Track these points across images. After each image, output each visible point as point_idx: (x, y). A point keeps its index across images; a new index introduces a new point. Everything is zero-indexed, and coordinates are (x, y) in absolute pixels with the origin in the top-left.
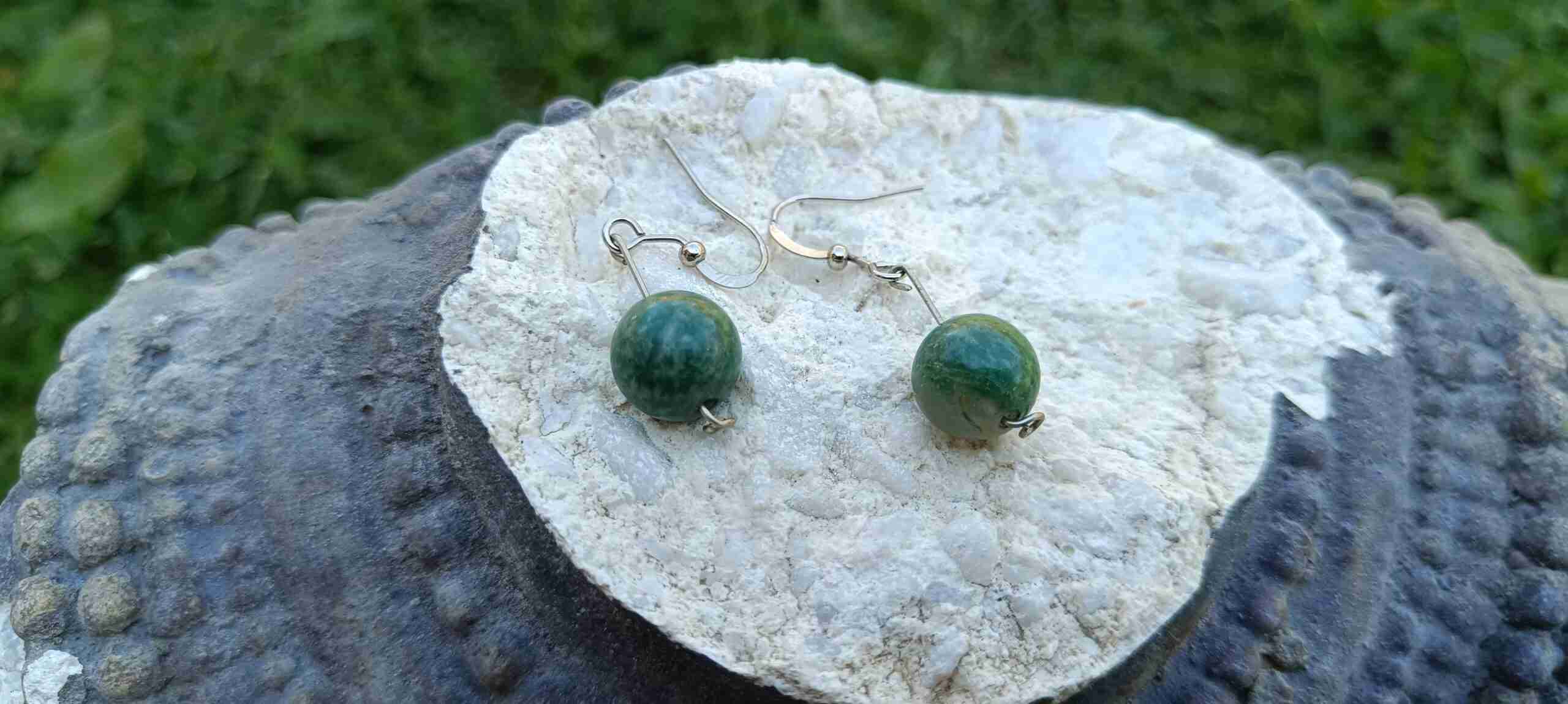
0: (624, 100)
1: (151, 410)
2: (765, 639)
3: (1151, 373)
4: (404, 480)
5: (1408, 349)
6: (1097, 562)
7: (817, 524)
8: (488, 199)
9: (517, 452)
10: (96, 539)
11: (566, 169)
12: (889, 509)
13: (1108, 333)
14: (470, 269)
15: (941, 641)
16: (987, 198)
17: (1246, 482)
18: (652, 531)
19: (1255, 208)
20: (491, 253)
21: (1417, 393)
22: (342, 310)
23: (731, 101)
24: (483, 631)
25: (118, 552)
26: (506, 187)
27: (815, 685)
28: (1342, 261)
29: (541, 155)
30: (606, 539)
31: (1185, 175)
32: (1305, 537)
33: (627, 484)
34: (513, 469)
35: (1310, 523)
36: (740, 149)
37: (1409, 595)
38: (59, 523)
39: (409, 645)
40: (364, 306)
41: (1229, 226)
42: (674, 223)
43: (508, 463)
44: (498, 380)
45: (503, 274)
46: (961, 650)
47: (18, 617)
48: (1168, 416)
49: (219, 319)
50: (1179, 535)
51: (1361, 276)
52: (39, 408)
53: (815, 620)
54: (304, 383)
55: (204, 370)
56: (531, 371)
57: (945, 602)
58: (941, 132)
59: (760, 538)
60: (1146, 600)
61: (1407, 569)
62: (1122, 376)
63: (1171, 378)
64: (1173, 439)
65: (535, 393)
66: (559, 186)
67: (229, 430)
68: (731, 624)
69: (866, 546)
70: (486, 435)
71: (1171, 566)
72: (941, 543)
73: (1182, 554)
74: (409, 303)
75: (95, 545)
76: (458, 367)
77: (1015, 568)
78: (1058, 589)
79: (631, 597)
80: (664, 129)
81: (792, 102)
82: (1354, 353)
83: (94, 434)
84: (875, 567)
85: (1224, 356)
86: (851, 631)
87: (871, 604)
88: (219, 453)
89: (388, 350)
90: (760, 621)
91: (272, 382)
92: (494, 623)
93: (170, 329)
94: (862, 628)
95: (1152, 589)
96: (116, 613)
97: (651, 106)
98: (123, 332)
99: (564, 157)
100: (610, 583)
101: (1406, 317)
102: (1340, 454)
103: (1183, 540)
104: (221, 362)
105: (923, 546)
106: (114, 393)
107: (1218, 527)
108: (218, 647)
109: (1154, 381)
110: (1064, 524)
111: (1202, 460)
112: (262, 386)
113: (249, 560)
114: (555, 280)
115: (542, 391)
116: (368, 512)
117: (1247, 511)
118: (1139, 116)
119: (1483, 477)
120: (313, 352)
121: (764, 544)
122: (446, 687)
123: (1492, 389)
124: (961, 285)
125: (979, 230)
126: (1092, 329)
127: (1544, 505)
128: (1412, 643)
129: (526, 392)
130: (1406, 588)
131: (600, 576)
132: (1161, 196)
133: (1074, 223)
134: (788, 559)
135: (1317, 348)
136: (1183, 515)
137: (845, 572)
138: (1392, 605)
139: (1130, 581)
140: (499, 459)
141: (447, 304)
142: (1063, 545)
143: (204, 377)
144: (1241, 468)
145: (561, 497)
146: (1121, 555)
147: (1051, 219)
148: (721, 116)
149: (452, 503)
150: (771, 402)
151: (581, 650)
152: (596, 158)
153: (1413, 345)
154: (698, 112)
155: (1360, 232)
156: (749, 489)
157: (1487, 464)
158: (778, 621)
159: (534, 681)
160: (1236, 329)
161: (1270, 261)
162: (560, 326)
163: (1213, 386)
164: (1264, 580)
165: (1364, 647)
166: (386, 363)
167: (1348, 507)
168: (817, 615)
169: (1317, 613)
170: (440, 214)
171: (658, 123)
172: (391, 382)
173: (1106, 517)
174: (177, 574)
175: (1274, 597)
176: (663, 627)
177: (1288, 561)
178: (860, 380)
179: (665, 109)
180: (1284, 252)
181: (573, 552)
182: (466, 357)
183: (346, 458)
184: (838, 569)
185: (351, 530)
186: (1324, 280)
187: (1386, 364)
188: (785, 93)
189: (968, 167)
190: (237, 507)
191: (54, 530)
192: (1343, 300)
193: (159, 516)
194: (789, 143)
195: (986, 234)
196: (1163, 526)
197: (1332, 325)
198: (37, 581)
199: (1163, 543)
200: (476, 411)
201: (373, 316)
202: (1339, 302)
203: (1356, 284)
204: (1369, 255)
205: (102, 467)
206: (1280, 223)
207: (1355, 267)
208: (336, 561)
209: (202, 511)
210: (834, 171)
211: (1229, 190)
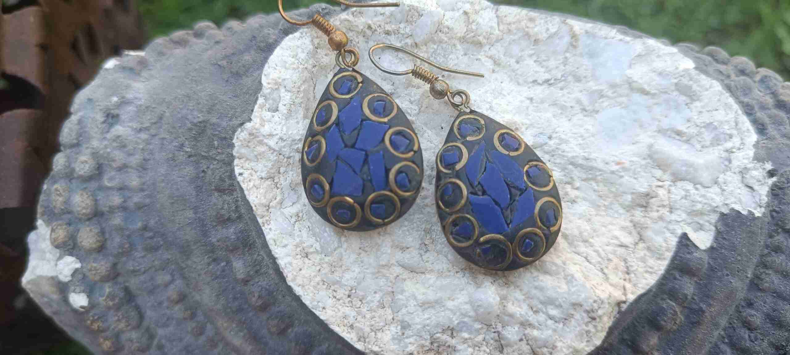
0: (348, 14)
1: (109, 150)
2: (373, 333)
3: (616, 207)
4: (218, 213)
5: (774, 211)
6: (550, 322)
7: (411, 275)
8: (265, 75)
9: (267, 218)
10: (84, 211)
11: (313, 54)
12: (449, 274)
13: (599, 178)
14: (250, 120)
15: (459, 351)
16: (552, 81)
17: (648, 285)
18: (326, 269)
19: (708, 111)
20: (264, 109)
21: (771, 237)
22: (195, 118)
23: (409, 17)
24: (253, 285)
25: (95, 216)
26: (276, 69)
28: (751, 153)
29: (298, 47)
30: (303, 272)
31: (671, 85)
32: (675, 311)
33: (318, 243)
34: (263, 228)
35: (682, 303)
36: (411, 45)
37: (730, 340)
38: (69, 198)
39: (220, 283)
40: (205, 118)
41: (689, 121)
43: (261, 225)
44: (262, 178)
45: (269, 121)
47: (53, 240)
48: (617, 238)
49: (141, 106)
50: (596, 317)
51: (758, 165)
52: (61, 139)
53: (399, 327)
54: (176, 152)
55: (133, 133)
56: (279, 173)
57: (465, 332)
58: (533, 39)
59: (381, 279)
60: (568, 349)
61: (733, 327)
62: (599, 206)
63: (628, 211)
64: (614, 253)
65: (281, 184)
67: (143, 167)
68: (359, 322)
69: (431, 296)
70: (252, 210)
71: (588, 332)
72: (470, 300)
73: (595, 327)
74: (224, 124)
75: (84, 214)
76: (241, 171)
77: (506, 318)
78: (526, 332)
79: (311, 303)
80: (369, 32)
81: (445, 18)
82: (739, 212)
83: (83, 158)
84: (433, 307)
85: (659, 207)
86: (415, 337)
87: (428, 325)
88: (138, 179)
89: (213, 146)
90: (373, 323)
91: (162, 147)
92: (258, 282)
93: (119, 105)
94: (421, 337)
95: (573, 344)
96: (94, 246)
97: (363, 19)
98: (97, 104)
100: (302, 295)
101: (780, 192)
102: (712, 267)
103: (598, 320)
104: (140, 130)
105: (459, 301)
107: (623, 309)
108: (138, 266)
109: (617, 212)
110: (538, 298)
111: (627, 268)
113: (151, 230)
114: (298, 123)
115: (284, 184)
116: (203, 220)
117: (644, 300)
118: (652, 42)
120: (180, 137)
121: (382, 282)
122: (236, 303)
125: (542, 102)
126: (590, 174)
129: (277, 183)
130: (730, 337)
131: (298, 291)
132: (654, 95)
133: (597, 106)
134: (393, 292)
135: (717, 207)
136: (602, 306)
137: (418, 308)
138: (719, 343)
140: (257, 222)
141: (237, 138)
142: (534, 309)
143: (133, 136)
144: (647, 275)
145: (285, 246)
146: (563, 320)
147: (585, 101)
148: (402, 26)
149: (240, 226)
153: (777, 209)
154: (390, 23)
155: (772, 131)
156: (379, 253)
158: (382, 324)
159: (275, 310)
160: (673, 189)
161: (706, 147)
163: (647, 224)
164: (647, 328)
166: (213, 152)
167: (708, 296)
168: (401, 326)
171: (366, 29)
172: (215, 163)
173: (560, 300)
174: (120, 231)
175: (650, 338)
176: (326, 320)
177: (663, 323)
179: (370, 22)
180: (716, 141)
181: (287, 276)
182: (247, 165)
183: (194, 193)
184: (415, 305)
185: (195, 229)
186: (735, 163)
187: (756, 221)
188: (442, 12)
189: (544, 61)
190: (146, 206)
191: (67, 202)
192: (743, 177)
193: (111, 204)
194: (441, 42)
195: (546, 105)
196: (588, 312)
197: (731, 193)
198: (60, 225)
199: (587, 320)
200: (247, 197)
201: (208, 125)
202: (740, 178)
203: (755, 169)
204: (770, 149)
205: (87, 174)
206: (721, 123)
207: (758, 158)
208: (187, 242)
209: (130, 204)
210: (466, 59)
211: (695, 98)
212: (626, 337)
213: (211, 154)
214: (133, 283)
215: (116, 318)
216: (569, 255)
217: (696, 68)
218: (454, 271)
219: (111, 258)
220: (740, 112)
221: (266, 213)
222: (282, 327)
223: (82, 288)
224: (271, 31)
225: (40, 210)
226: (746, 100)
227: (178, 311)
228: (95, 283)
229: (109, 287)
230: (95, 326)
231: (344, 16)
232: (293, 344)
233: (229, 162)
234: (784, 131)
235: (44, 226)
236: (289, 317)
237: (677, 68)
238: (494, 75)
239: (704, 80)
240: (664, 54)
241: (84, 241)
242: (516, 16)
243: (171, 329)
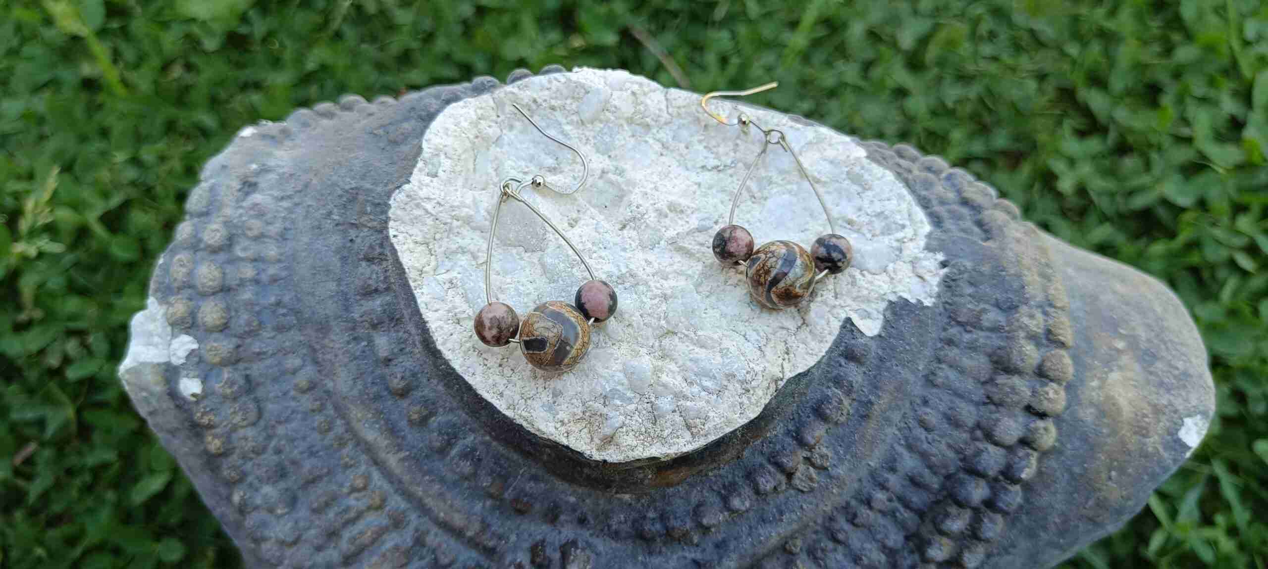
1: (244, 219)
2: (523, 401)
4: (365, 282)
5: (947, 303)
6: (703, 393)
8: (426, 141)
9: (419, 283)
10: (211, 283)
11: (475, 124)
12: (603, 345)
14: (408, 182)
15: (610, 419)
16: (722, 168)
17: (806, 365)
19: (880, 201)
20: (423, 173)
21: (945, 330)
22: (346, 185)
23: (575, 94)
24: (396, 365)
25: (221, 290)
26: (437, 135)
27: (542, 427)
28: (922, 243)
29: (461, 115)
30: (455, 336)
31: (842, 173)
32: (841, 401)
33: (471, 309)
34: (415, 292)
35: (848, 393)
36: (577, 123)
37: (906, 441)
38: (194, 270)
39: (359, 365)
40: (357, 185)
41: (860, 209)
42: (529, 165)
43: (413, 288)
44: (416, 243)
45: (427, 185)
46: (617, 425)
47: (169, 316)
49: (284, 173)
50: (750, 388)
51: (931, 255)
52: (187, 205)
53: (551, 396)
54: (322, 220)
55: (273, 201)
56: (435, 239)
57: (617, 399)
58: (703, 124)
60: (722, 419)
61: (909, 427)
64: (775, 334)
65: (435, 251)
66: (469, 135)
67: (283, 237)
68: (509, 390)
70: (404, 273)
71: (741, 404)
72: (624, 369)
73: (749, 398)
74: (378, 190)
75: (210, 285)
76: (395, 233)
77: (660, 388)
78: (679, 403)
79: (461, 367)
80: (534, 107)
81: (614, 97)
82: (907, 300)
83: (214, 226)
84: (586, 375)
86: (566, 405)
87: (580, 393)
88: (275, 249)
89: (365, 213)
90: (523, 391)
91: (306, 216)
92: (402, 362)
93: (258, 173)
94: (573, 404)
95: (727, 414)
96: (218, 323)
97: (528, 93)
98: (233, 171)
99: (475, 117)
100: (452, 360)
101: (952, 283)
102: (879, 355)
103: (752, 392)
104: (282, 198)
105: (614, 369)
106: (227, 205)
107: (780, 387)
108: (265, 348)
110: (693, 370)
111: (787, 348)
112: (301, 218)
113: (285, 307)
114: (456, 190)
115: (438, 250)
116: (346, 294)
117: (804, 381)
118: (825, 131)
119: (969, 385)
120: (328, 205)
122: (375, 389)
123: (994, 336)
124: (687, 222)
125: (710, 187)
127: (1001, 409)
128: (899, 468)
129: (430, 250)
130: (906, 439)
131: (447, 355)
132: (825, 183)
133: (766, 193)
135: (884, 294)
136: (756, 378)
137: (570, 375)
138: (895, 445)
139: (714, 407)
140: (409, 286)
141: (394, 199)
142: (689, 381)
143: (273, 205)
144: (807, 357)
145: (437, 310)
146: (717, 392)
148: (568, 102)
149: (388, 298)
150: (556, 277)
151: (442, 384)
152: (495, 118)
153: (950, 301)
154: (556, 98)
155: (948, 224)
157: (974, 378)
159: (417, 394)
161: (877, 236)
162: (453, 217)
164: (812, 418)
165: (869, 465)
167: (876, 388)
169: (843, 441)
170: (405, 137)
171: (530, 103)
172: (366, 230)
173: (714, 371)
174: (249, 307)
175: (816, 429)
176: (474, 386)
177: (828, 411)
178: (608, 272)
179: (535, 96)
180: (887, 231)
181: (437, 340)
182: (402, 229)
183: (339, 264)
185: (337, 302)
186: (906, 253)
187: (925, 311)
188: (610, 91)
189: (715, 147)
190: (282, 279)
191: (190, 274)
192: (914, 267)
193: (243, 276)
194: (608, 121)
195: (714, 191)
196: (742, 382)
197: (900, 281)
198: (182, 299)
199: (740, 391)
200: (401, 259)
201: (361, 192)
202: (911, 268)
203: (926, 259)
204: (943, 240)
205: (217, 244)
206: (893, 212)
207: (929, 248)
208: (327, 317)
209: (264, 277)
210: (632, 140)
211: (867, 187)
212: (790, 427)
213: (361, 220)
214: (257, 369)
215: (232, 410)
216: (725, 333)
217: (868, 157)
218: (610, 343)
219: (235, 341)
220: (913, 203)
221: (418, 278)
222: (425, 413)
223: (197, 373)
224: (434, 101)
225: (152, 285)
226: (924, 193)
227: (307, 402)
228: (213, 366)
229: (229, 372)
230: (205, 420)
231: (509, 88)
232: (435, 434)
233: (382, 229)
234: (964, 226)
235: (156, 304)
236: (433, 404)
237: (848, 157)
238: (663, 159)
239: (878, 170)
240: (838, 143)
241: (209, 316)
242: (685, 99)
243: (294, 425)
